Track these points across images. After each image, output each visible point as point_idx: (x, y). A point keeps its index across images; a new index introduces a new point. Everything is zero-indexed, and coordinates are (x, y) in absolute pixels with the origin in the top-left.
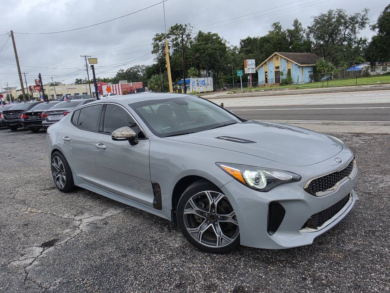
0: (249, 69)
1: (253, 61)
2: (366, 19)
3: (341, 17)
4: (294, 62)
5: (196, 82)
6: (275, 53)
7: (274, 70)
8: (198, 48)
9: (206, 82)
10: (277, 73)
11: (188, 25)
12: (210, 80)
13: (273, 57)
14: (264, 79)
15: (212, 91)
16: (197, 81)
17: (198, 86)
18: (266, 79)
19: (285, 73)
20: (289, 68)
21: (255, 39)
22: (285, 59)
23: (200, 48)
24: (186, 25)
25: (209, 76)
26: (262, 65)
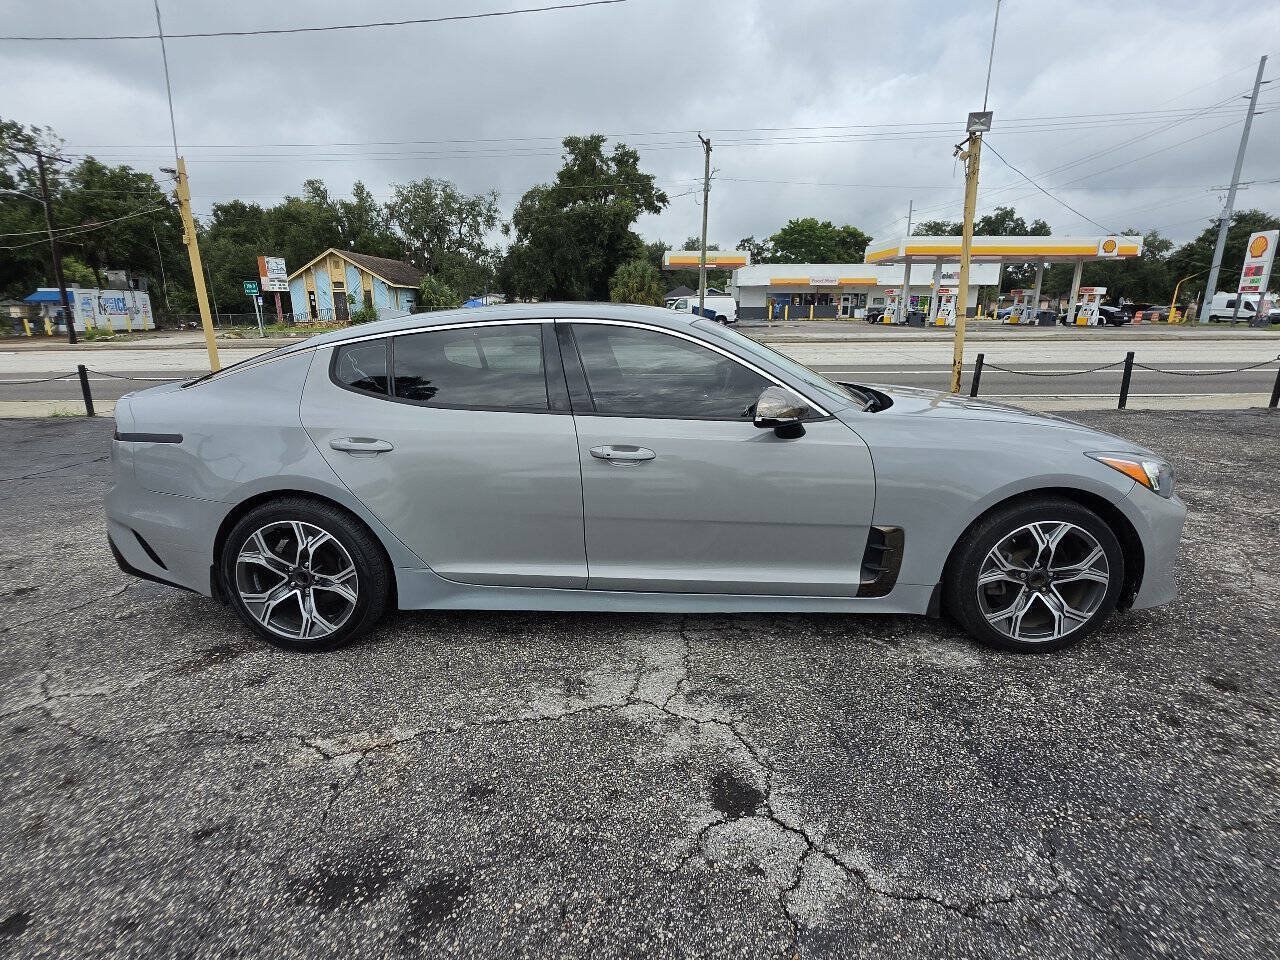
0: (272, 280)
1: (282, 262)
2: (495, 211)
3: (450, 198)
4: (378, 277)
5: (95, 303)
6: (331, 250)
7: (331, 290)
8: (92, 204)
9: (129, 304)
10: (339, 297)
11: (45, 132)
12: (142, 298)
13: (324, 258)
14: (309, 310)
15: (151, 330)
16: (99, 298)
17: (103, 312)
18: (313, 308)
19: (360, 298)
20: (367, 289)
21: (255, 209)
22: (355, 267)
23: (98, 207)
24: (35, 130)
25: (137, 288)
26: (300, 276)
